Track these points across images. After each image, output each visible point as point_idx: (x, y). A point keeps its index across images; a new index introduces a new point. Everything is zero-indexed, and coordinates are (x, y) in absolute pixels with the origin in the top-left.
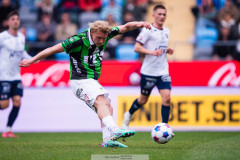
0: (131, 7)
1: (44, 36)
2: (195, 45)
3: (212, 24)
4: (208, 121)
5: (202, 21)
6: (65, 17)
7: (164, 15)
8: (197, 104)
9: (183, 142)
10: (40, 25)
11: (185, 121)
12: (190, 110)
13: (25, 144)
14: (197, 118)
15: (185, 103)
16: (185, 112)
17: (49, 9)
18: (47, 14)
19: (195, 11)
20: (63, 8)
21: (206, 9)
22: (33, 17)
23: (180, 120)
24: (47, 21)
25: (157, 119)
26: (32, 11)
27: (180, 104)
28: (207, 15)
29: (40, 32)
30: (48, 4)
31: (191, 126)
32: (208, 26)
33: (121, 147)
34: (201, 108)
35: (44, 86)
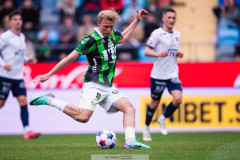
0: (153, 8)
1: (66, 38)
2: (217, 46)
3: (234, 24)
4: (231, 121)
5: (224, 21)
6: (87, 18)
7: (174, 18)
8: (220, 105)
9: (206, 142)
10: (62, 27)
11: (208, 121)
12: (213, 111)
13: (49, 146)
14: (220, 119)
15: (208, 104)
16: (208, 112)
17: (71, 11)
18: (69, 15)
19: (217, 12)
20: (85, 9)
21: (227, 9)
22: (55, 19)
23: (202, 120)
24: (69, 22)
25: (179, 120)
26: (54, 13)
27: (202, 105)
28: (229, 15)
29: (62, 33)
30: (70, 5)
31: (214, 126)
32: (230, 27)
33: (144, 148)
34: (224, 108)
35: (70, 87)
